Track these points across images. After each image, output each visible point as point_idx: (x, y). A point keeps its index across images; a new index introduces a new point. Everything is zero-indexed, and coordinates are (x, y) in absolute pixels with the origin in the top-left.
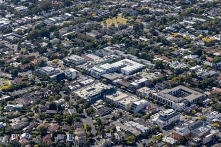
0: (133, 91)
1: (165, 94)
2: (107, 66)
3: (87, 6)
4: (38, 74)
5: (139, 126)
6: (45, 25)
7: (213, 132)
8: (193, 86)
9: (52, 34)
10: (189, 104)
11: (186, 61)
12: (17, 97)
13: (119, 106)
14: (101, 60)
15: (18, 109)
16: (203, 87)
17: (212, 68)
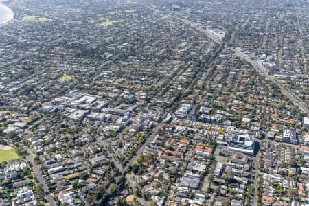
0: (100, 111)
1: (117, 109)
2: (78, 101)
3: (44, 72)
4: (41, 111)
5: (114, 127)
6: (27, 85)
7: (151, 123)
8: (127, 103)
9: (35, 89)
10: (131, 112)
11: (115, 92)
12: (38, 125)
13: (98, 119)
14: (73, 98)
15: (44, 131)
16: (132, 103)
17: (130, 94)
